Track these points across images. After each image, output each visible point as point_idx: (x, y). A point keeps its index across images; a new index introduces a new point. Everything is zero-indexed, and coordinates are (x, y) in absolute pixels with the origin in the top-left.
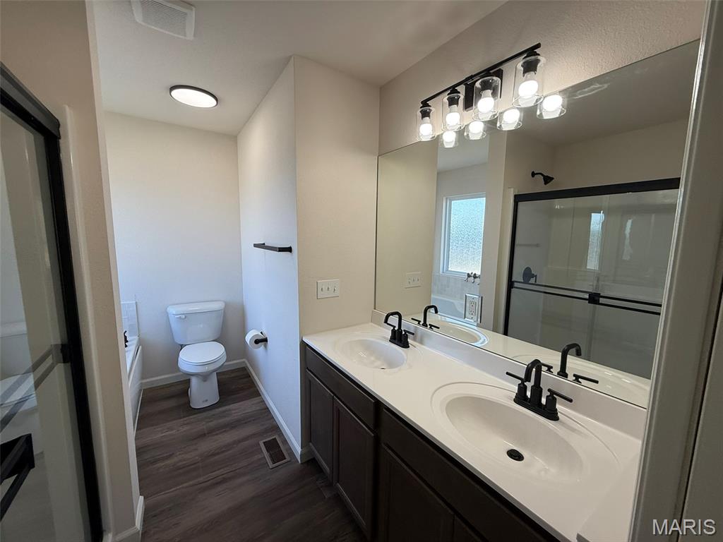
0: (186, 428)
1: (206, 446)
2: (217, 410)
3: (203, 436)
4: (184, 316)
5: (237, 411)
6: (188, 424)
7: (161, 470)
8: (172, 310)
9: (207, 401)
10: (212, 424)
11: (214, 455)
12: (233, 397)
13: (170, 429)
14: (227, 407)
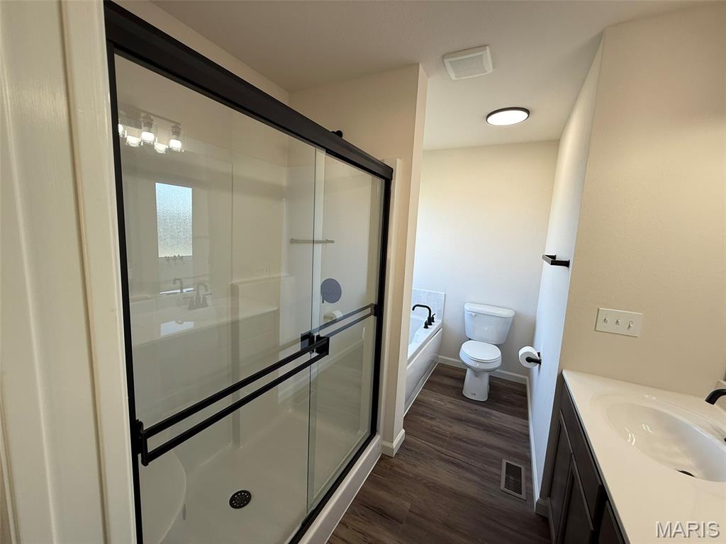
0: (452, 406)
1: (458, 429)
2: (480, 407)
3: (460, 420)
4: (474, 314)
5: (497, 419)
6: (454, 404)
7: (423, 424)
8: (467, 307)
9: (475, 395)
10: (473, 416)
11: (460, 440)
12: (499, 405)
13: (441, 400)
14: (490, 411)
